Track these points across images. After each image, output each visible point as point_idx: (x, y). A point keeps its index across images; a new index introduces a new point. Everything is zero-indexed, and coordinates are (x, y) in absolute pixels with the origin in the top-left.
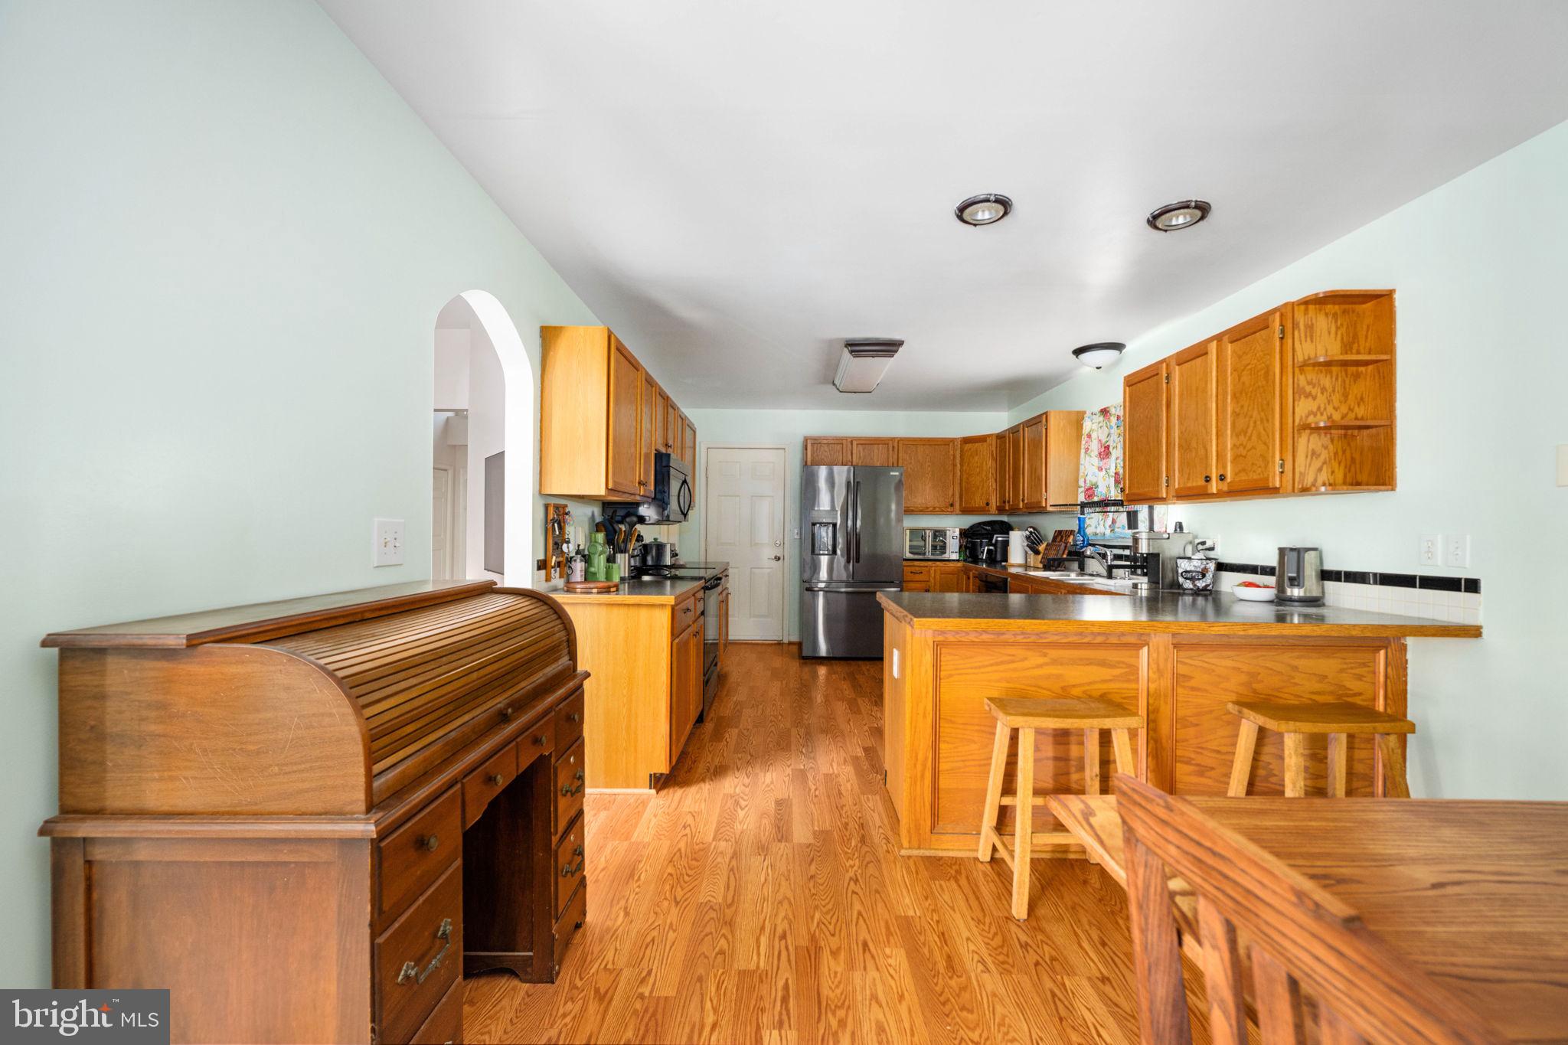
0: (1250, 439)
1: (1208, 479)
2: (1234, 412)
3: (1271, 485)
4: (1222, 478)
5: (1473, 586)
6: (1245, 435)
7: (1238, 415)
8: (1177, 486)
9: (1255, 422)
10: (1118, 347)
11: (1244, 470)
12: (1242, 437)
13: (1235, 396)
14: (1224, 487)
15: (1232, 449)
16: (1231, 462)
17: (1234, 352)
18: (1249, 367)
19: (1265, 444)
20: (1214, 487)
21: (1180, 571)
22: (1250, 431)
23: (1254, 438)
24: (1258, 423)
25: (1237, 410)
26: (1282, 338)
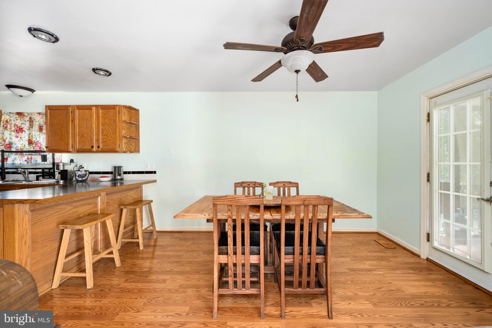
0: (108, 137)
1: (92, 147)
2: (102, 129)
3: (116, 150)
4: (99, 147)
5: (155, 172)
6: (107, 136)
7: (104, 130)
8: (77, 148)
9: (110, 133)
10: (32, 91)
11: (106, 146)
12: (105, 137)
13: (102, 124)
14: (99, 150)
15: (102, 139)
16: (102, 143)
17: (102, 112)
18: (108, 118)
19: (114, 139)
20: (95, 149)
21: (77, 175)
22: (108, 135)
23: (110, 137)
24: (111, 133)
25: (104, 129)
26: (119, 113)
